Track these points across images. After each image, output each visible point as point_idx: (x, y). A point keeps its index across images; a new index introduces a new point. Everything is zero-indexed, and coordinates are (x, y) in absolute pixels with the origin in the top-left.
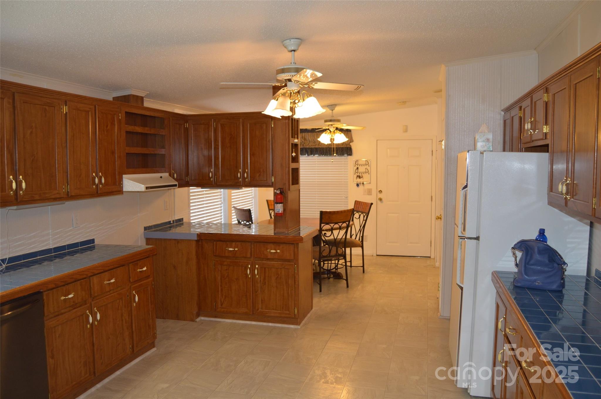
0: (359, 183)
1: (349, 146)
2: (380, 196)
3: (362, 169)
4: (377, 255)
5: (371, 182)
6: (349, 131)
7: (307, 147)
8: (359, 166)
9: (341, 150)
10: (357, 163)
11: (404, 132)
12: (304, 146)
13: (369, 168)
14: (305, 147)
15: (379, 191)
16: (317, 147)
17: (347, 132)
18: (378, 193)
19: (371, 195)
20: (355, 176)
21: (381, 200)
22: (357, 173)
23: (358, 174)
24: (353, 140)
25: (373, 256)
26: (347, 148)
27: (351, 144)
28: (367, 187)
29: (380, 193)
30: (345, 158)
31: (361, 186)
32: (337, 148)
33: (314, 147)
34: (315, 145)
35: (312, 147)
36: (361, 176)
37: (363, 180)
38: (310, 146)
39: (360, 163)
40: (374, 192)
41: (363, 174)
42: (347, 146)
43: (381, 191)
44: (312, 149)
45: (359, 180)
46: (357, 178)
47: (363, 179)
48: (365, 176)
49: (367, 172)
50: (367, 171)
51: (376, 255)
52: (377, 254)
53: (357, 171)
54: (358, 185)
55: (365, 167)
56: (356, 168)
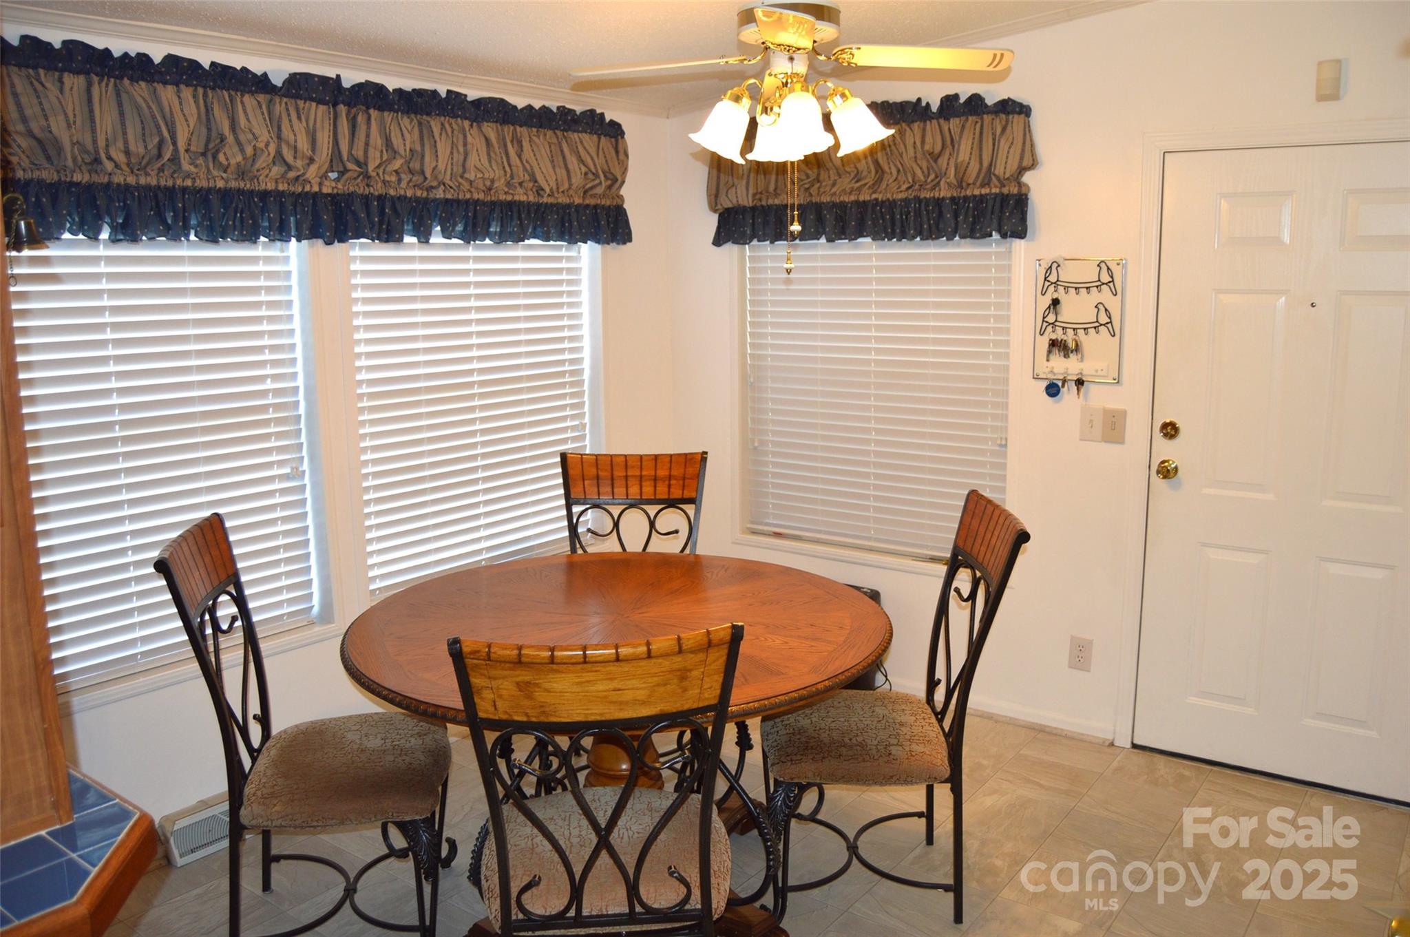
0: (1061, 377)
1: (1015, 191)
2: (1166, 450)
3: (1076, 309)
4: (1134, 746)
5: (1125, 377)
6: (1013, 112)
7: (826, 199)
8: (1061, 294)
9: (975, 209)
10: (1053, 278)
11: (1321, 98)
12: (811, 195)
13: (1113, 304)
14: (815, 199)
15: (1165, 426)
16: (867, 198)
17: (1003, 116)
18: (1158, 435)
19: (1121, 441)
20: (1044, 343)
21: (1167, 472)
22: (1050, 329)
23: (1059, 334)
24: (1033, 154)
25: (1112, 744)
26: (1004, 199)
27: (1027, 178)
28: (1100, 397)
29: (1166, 435)
30: (994, 248)
31: (1068, 393)
32: (959, 198)
33: (853, 198)
34: (859, 189)
35: (846, 199)
36: (1072, 345)
37: (1081, 365)
38: (835, 194)
39: (1069, 274)
40: (1138, 428)
41: (1081, 332)
42: (1005, 191)
43: (1170, 430)
44: (842, 206)
45: (1061, 366)
46: (1049, 352)
47: (1082, 360)
48: (1089, 341)
49: (1105, 323)
50: (1103, 319)
51: (1129, 745)
52: (1136, 742)
53: (1051, 318)
54: (1053, 390)
55: (1095, 296)
56: (1047, 301)
